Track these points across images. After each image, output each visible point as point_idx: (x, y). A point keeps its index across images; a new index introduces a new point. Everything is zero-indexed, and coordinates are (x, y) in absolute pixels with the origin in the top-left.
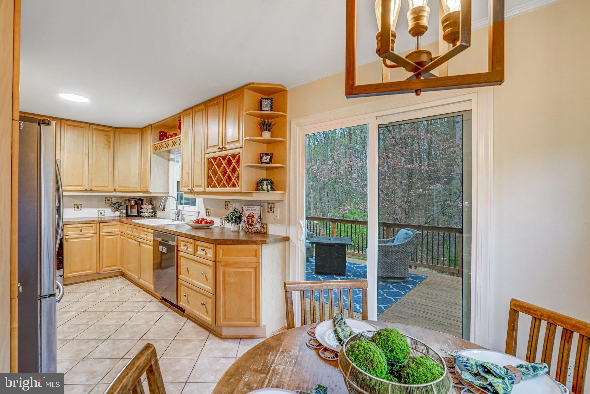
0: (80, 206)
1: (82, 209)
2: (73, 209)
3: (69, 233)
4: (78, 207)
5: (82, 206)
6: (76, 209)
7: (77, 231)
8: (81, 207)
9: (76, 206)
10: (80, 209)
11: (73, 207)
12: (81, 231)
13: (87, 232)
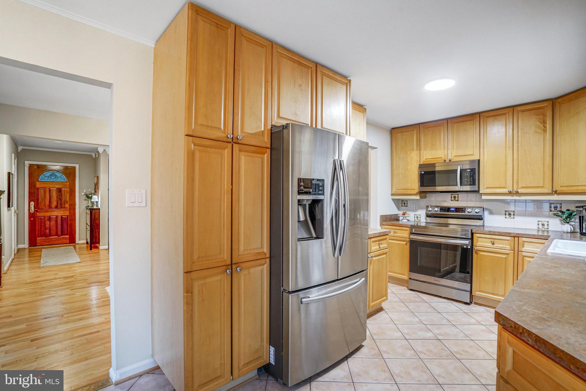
0: (512, 213)
1: (515, 217)
2: (504, 216)
3: (479, 244)
4: (510, 214)
5: (515, 213)
6: (508, 216)
7: (489, 243)
8: (514, 215)
9: (507, 213)
10: (512, 216)
11: (504, 214)
12: (493, 244)
13: (501, 247)
